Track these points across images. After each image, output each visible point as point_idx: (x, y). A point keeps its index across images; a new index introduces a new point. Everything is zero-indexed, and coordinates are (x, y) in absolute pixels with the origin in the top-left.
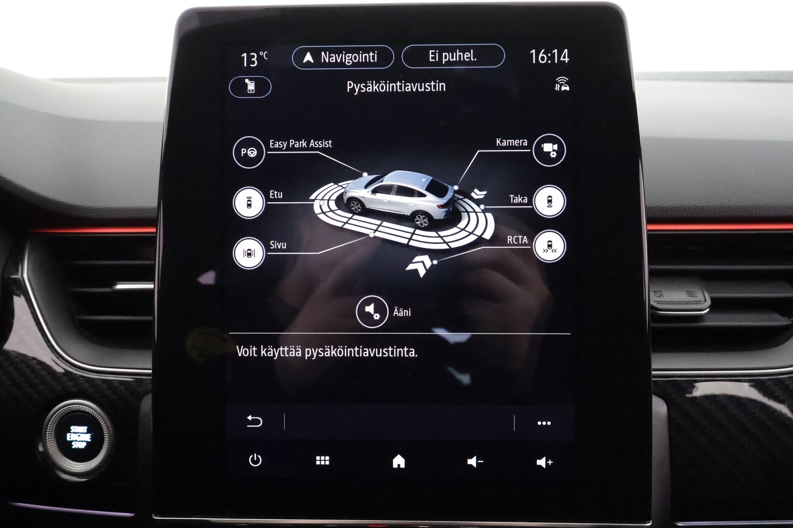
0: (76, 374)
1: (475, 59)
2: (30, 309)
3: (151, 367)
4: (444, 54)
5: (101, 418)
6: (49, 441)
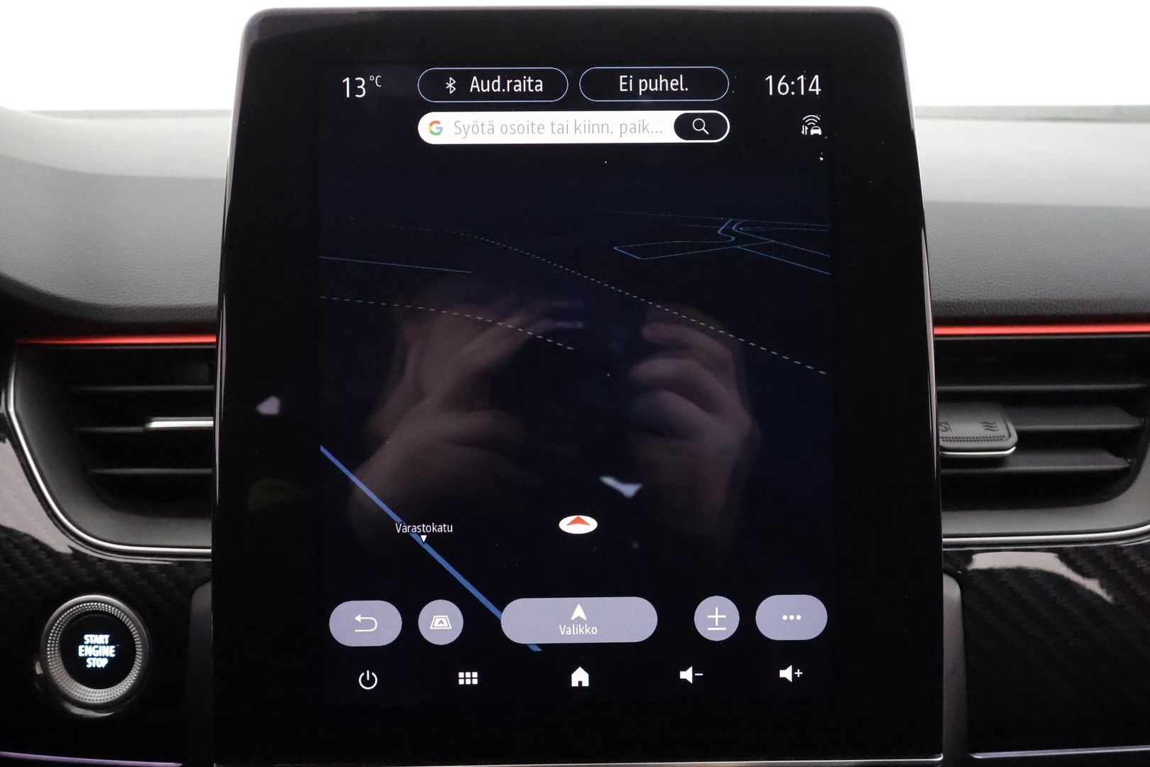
0: (93, 557)
1: (687, 89)
2: (20, 460)
3: (210, 545)
4: (641, 81)
5: (130, 622)
6: (51, 658)
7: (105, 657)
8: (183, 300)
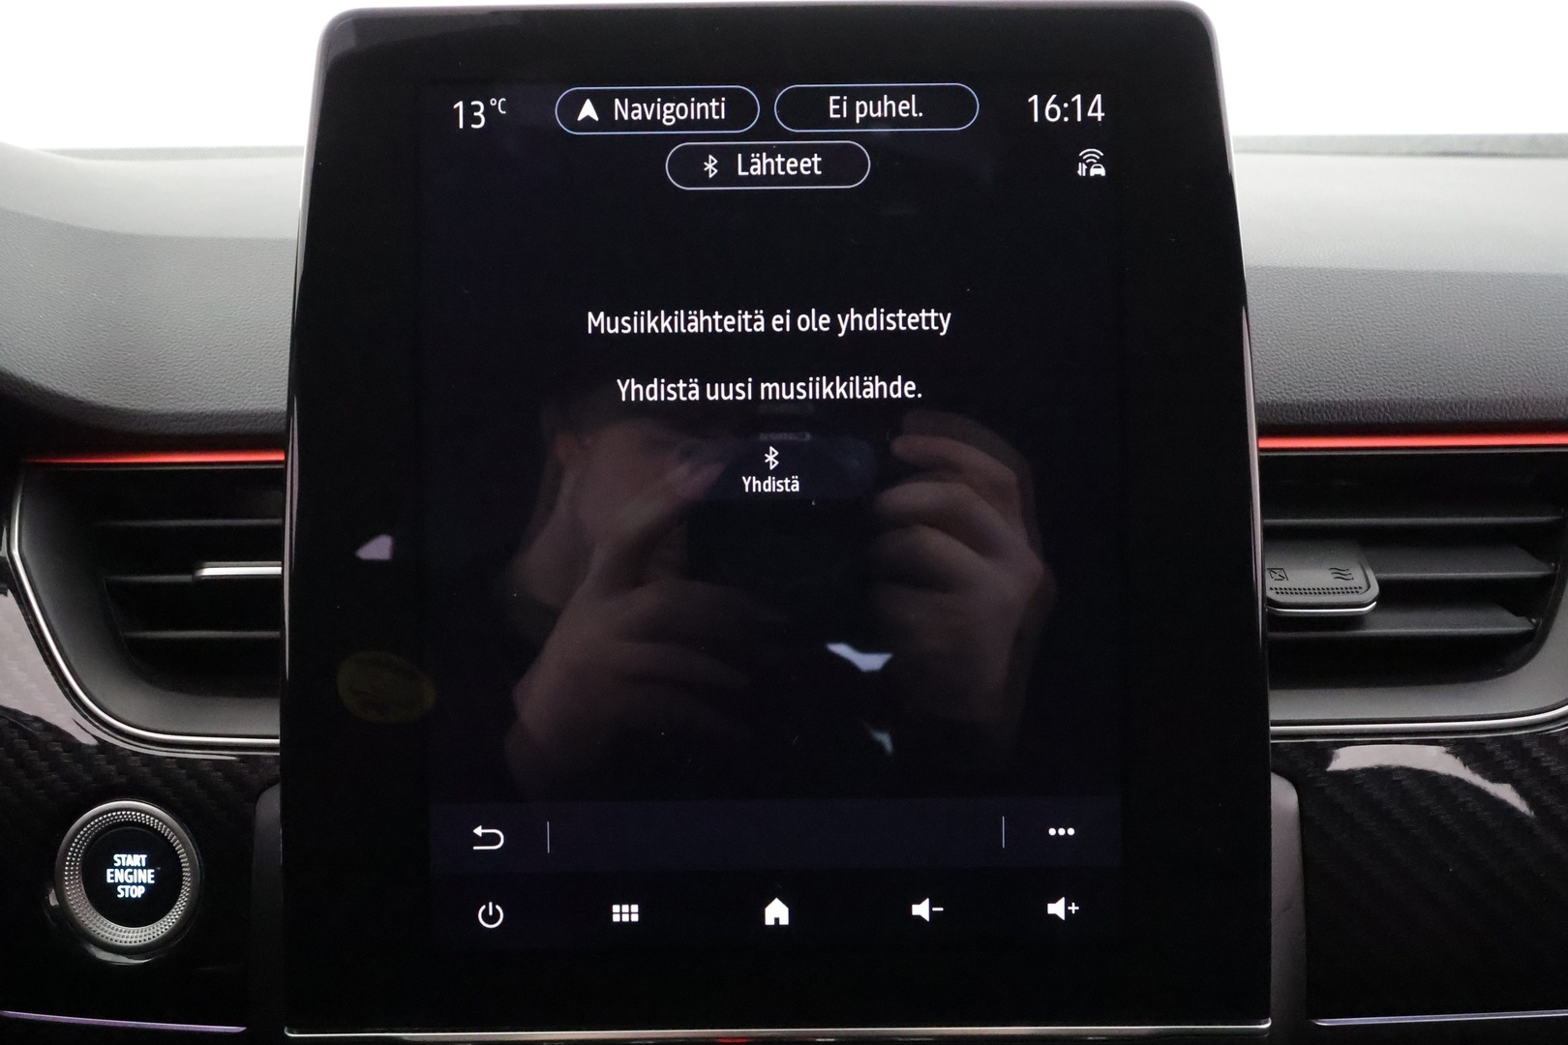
0: (125, 749)
1: (920, 114)
4: (858, 104)
5: (175, 838)
7: (142, 883)
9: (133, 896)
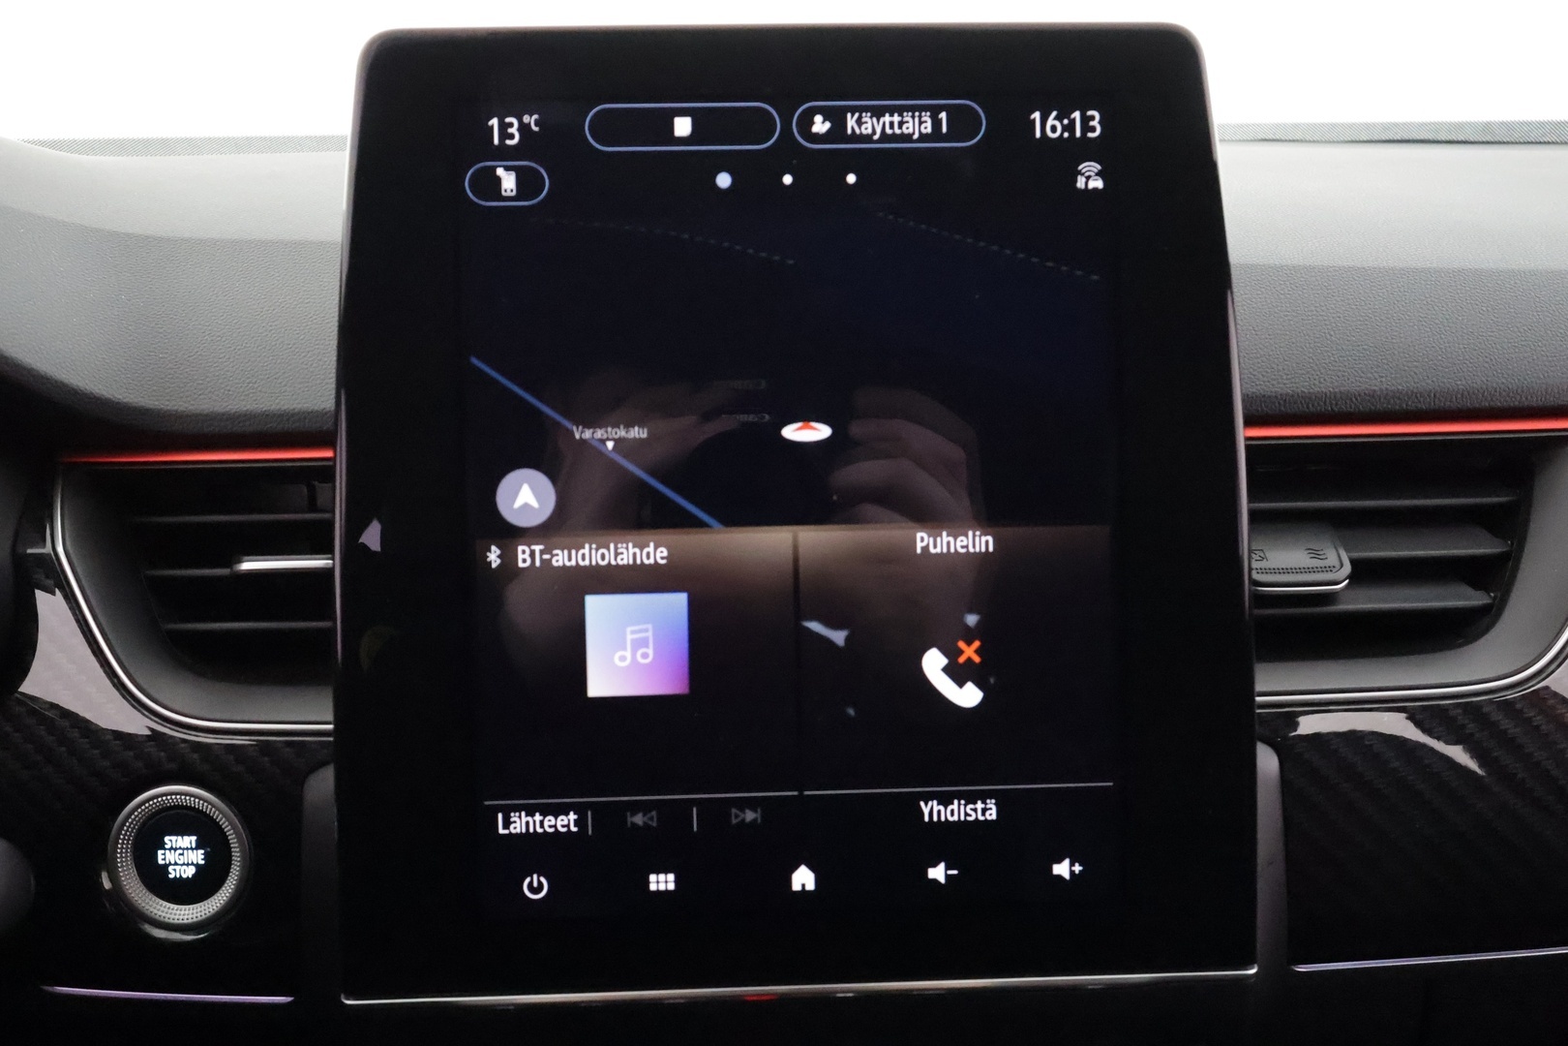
5: (224, 820)
6: (122, 866)
7: (192, 864)
8: (278, 404)
9: (184, 876)
